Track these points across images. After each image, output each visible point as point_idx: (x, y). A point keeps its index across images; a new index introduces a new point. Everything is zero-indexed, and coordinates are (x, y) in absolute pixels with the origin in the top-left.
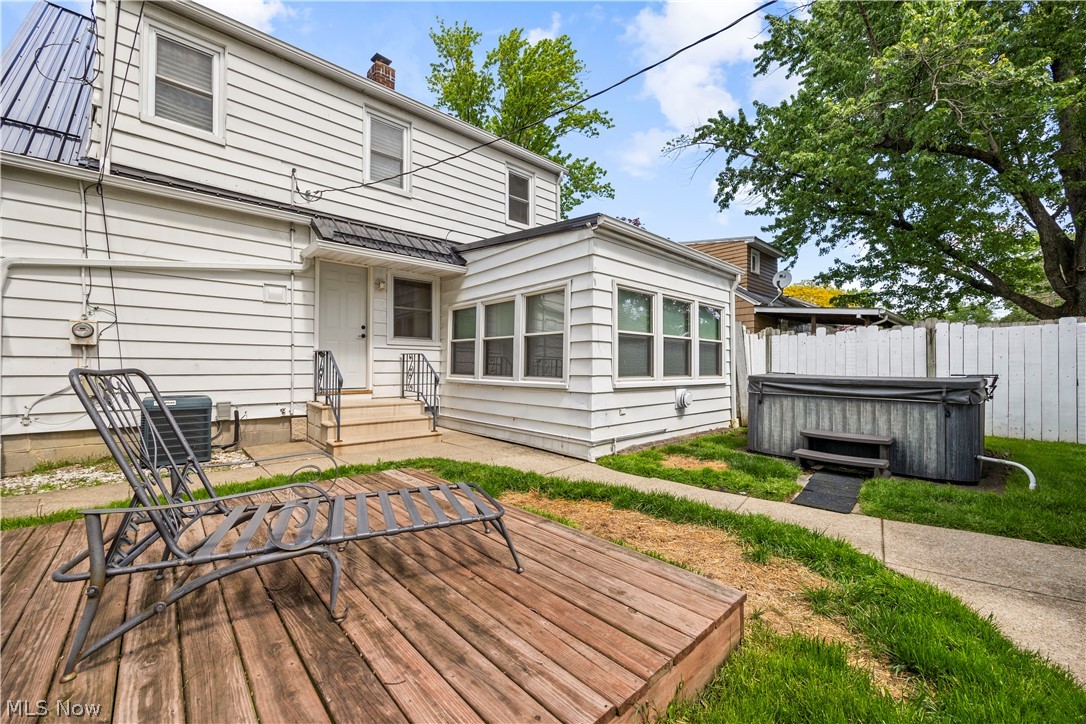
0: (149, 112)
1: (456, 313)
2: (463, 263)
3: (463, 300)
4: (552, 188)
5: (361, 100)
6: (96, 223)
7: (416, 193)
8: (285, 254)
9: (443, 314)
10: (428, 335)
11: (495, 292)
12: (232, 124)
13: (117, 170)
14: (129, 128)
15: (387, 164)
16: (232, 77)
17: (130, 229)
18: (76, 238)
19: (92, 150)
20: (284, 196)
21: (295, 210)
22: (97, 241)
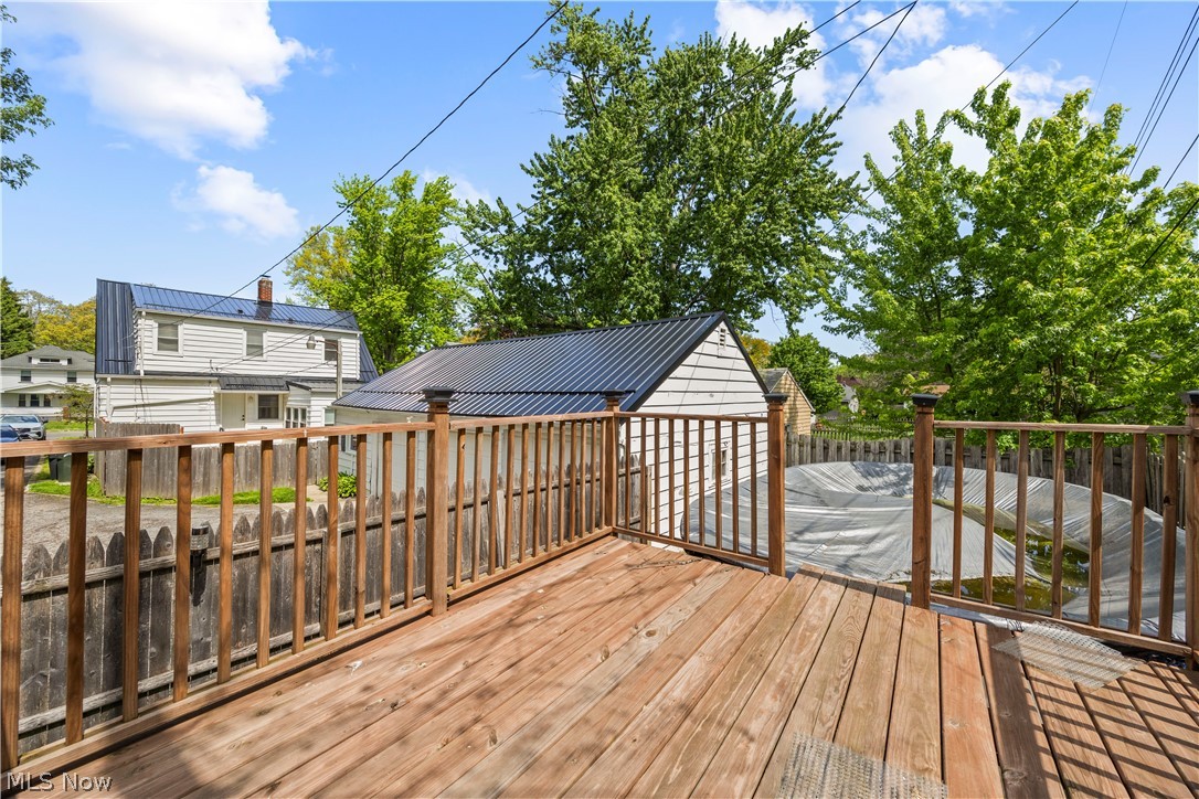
0: (154, 350)
1: (287, 408)
2: (288, 389)
3: (289, 405)
4: (354, 341)
5: (242, 326)
6: (139, 390)
7: (270, 358)
8: (208, 391)
9: (283, 407)
10: (277, 417)
12: (186, 348)
13: (146, 373)
14: (149, 356)
15: (255, 349)
16: (186, 332)
17: (150, 391)
18: (132, 396)
19: (138, 368)
20: (208, 371)
21: (211, 375)
22: (139, 396)
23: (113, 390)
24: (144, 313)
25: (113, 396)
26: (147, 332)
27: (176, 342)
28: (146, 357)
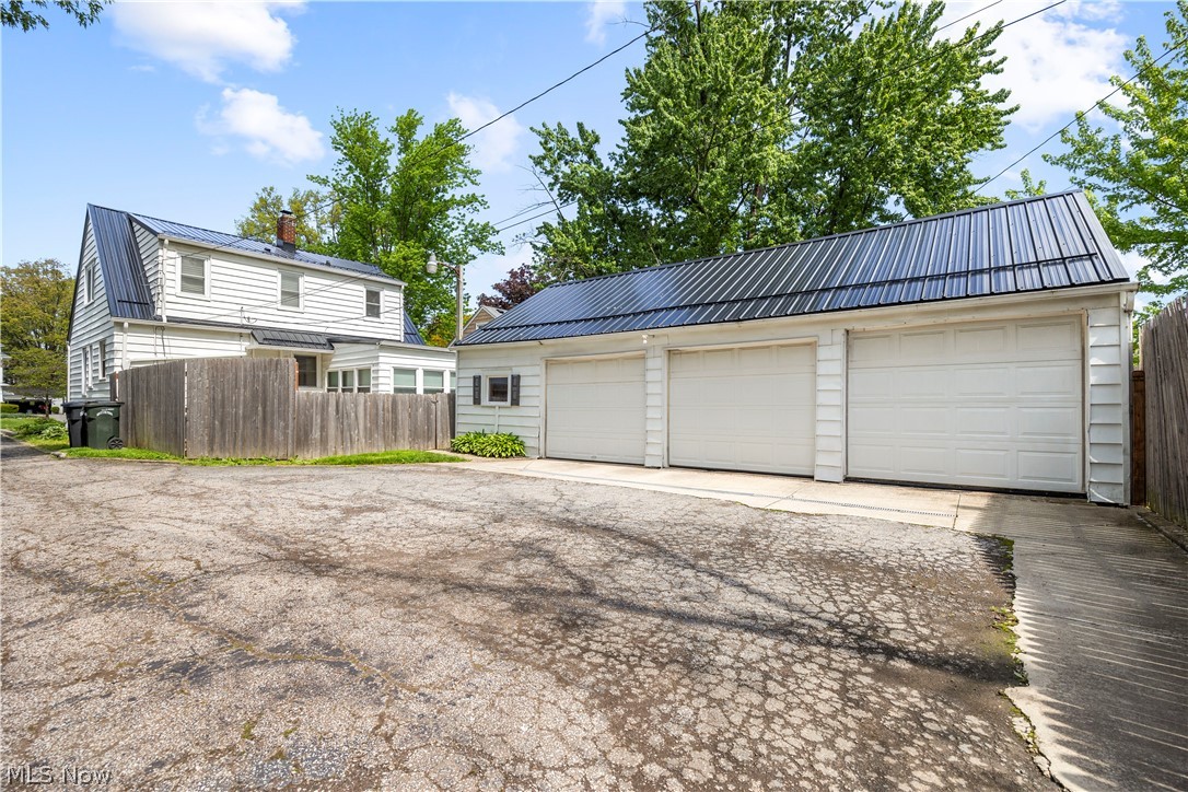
0: (178, 290)
1: (329, 373)
2: (333, 348)
3: (332, 367)
4: (397, 295)
5: (276, 266)
6: (159, 342)
7: (307, 310)
8: (237, 347)
9: (322, 372)
10: (315, 385)
11: (346, 366)
12: (214, 290)
13: (170, 319)
14: (172, 300)
15: (290, 297)
16: (214, 269)
17: (172, 343)
18: (152, 349)
19: (159, 312)
20: (238, 321)
21: (242, 327)
22: (160, 349)
23: (130, 339)
24: (166, 242)
25: (130, 347)
26: (168, 268)
27: (201, 282)
28: (168, 298)
